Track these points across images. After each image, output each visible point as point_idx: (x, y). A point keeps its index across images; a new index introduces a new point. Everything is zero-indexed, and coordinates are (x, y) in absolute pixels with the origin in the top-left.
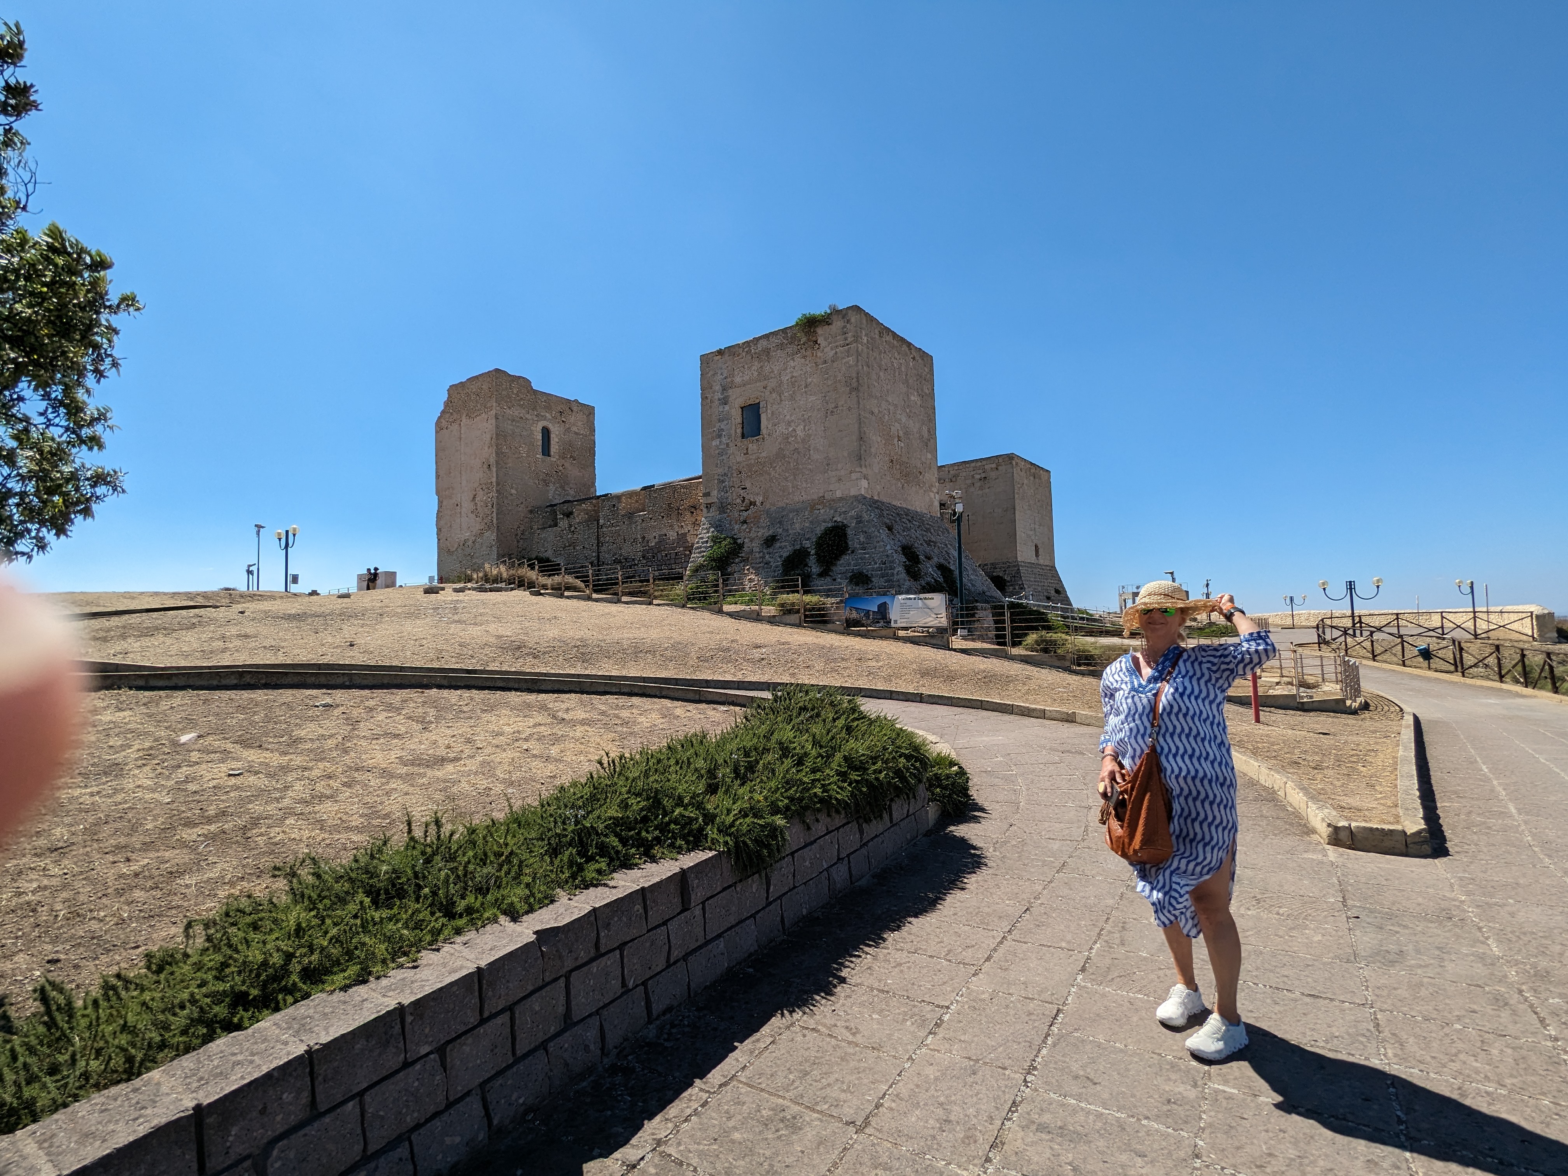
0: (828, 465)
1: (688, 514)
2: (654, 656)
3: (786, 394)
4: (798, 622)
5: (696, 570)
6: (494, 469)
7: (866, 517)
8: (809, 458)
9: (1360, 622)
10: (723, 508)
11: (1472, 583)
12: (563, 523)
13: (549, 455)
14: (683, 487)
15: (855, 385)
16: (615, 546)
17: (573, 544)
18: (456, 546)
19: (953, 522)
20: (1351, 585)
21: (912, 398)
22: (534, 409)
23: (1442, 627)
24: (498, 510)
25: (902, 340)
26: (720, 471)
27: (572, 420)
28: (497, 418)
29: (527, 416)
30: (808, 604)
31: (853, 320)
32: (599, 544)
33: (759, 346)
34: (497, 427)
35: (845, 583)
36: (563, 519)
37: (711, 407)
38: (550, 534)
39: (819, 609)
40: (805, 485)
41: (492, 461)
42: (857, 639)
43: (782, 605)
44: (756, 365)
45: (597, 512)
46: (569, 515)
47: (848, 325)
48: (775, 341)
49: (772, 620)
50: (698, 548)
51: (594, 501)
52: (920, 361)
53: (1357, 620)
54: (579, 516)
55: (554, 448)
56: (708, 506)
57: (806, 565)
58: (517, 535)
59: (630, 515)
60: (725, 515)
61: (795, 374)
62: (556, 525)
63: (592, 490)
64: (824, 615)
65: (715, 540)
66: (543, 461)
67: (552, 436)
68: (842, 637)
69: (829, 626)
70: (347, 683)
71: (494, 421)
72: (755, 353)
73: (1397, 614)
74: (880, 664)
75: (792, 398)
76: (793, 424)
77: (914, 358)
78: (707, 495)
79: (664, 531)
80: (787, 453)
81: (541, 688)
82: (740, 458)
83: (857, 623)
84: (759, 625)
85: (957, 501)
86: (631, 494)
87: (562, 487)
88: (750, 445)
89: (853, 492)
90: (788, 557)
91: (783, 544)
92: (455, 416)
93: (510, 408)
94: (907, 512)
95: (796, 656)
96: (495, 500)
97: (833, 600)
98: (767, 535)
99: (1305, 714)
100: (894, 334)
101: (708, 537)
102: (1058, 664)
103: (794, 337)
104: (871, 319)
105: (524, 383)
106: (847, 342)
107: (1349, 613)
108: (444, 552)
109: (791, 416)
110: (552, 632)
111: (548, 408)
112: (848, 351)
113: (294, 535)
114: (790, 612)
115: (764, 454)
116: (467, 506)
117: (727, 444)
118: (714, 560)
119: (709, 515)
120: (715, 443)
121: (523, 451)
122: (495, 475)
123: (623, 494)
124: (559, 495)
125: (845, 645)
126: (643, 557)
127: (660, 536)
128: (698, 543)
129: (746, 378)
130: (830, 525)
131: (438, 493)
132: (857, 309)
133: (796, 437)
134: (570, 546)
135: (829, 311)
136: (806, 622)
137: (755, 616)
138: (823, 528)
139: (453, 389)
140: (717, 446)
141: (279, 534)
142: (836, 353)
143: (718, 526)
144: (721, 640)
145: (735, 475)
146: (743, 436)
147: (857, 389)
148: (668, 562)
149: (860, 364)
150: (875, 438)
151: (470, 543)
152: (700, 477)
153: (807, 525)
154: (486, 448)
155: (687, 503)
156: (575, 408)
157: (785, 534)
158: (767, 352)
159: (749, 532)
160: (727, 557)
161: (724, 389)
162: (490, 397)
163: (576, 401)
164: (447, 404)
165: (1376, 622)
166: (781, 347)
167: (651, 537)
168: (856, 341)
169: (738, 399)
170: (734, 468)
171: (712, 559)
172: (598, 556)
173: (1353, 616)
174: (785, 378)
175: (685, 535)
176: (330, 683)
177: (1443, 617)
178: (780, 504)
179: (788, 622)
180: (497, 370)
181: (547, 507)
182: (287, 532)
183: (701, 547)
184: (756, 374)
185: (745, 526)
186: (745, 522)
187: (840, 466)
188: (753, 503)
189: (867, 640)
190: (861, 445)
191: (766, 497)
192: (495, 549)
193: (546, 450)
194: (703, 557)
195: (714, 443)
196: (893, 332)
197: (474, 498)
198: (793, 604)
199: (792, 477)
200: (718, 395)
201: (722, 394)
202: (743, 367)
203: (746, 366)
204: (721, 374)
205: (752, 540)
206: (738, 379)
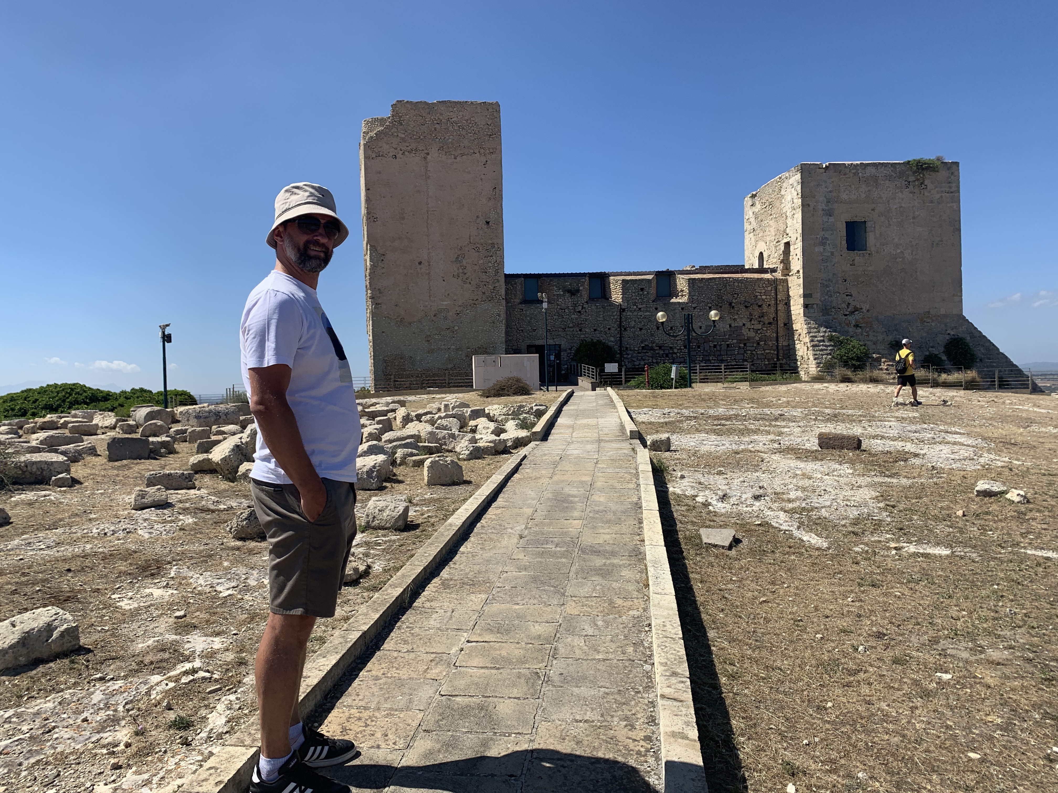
0: (933, 286)
1: (742, 308)
3: (894, 220)
8: (916, 278)
10: (826, 310)
15: (957, 227)
31: (956, 174)
33: (868, 171)
47: (952, 177)
54: (584, 294)
56: (810, 306)
60: (830, 317)
65: (835, 339)
76: (901, 247)
78: (808, 296)
80: (894, 271)
88: (857, 258)
89: (956, 311)
92: (413, 144)
98: (889, 339)
101: (822, 337)
106: (952, 190)
112: (952, 198)
115: (871, 268)
116: (444, 267)
117: (832, 253)
119: (812, 315)
128: (812, 341)
135: (937, 161)
140: (820, 252)
142: (941, 197)
143: (828, 327)
145: (840, 282)
146: (849, 248)
147: (958, 230)
154: (483, 199)
161: (829, 201)
166: (889, 178)
169: (843, 214)
174: (893, 206)
175: (739, 328)
178: (889, 314)
184: (863, 196)
187: (944, 289)
188: (858, 310)
191: (873, 306)
194: (828, 354)
195: (817, 249)
200: (821, 206)
201: (827, 206)
202: (850, 186)
203: (853, 187)
204: (826, 187)
205: (874, 343)
206: (844, 196)
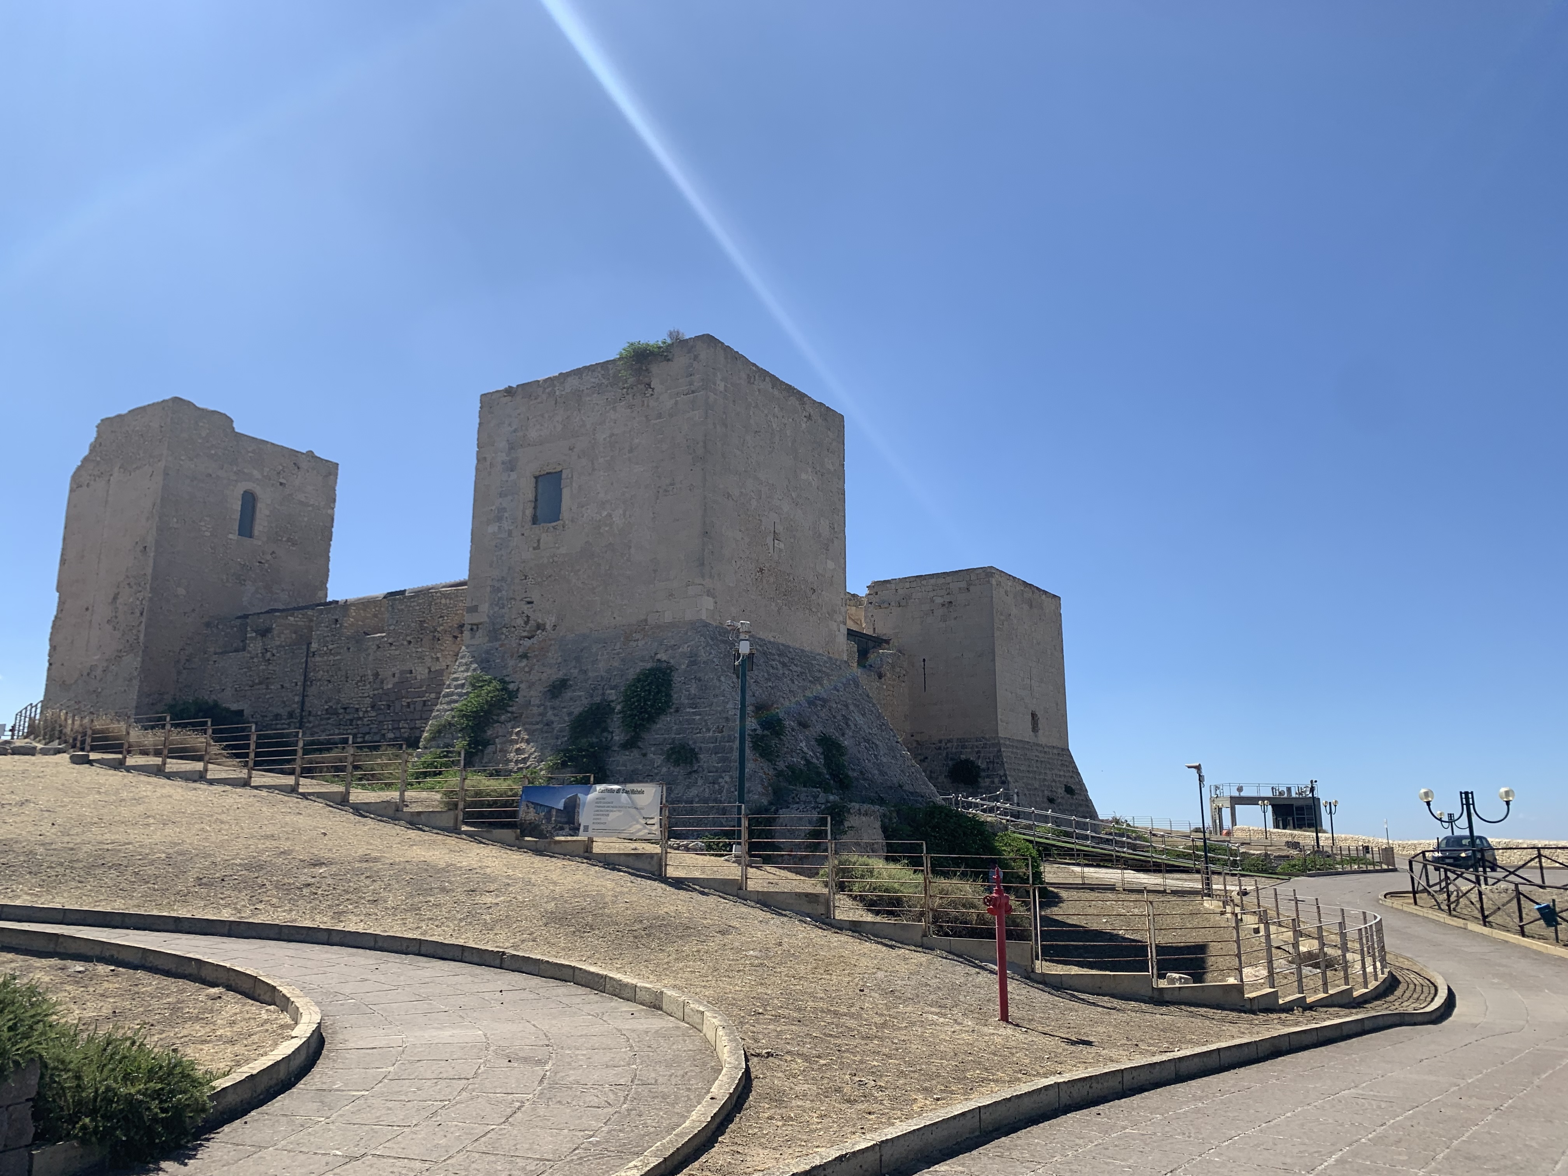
0: (655, 571)
1: (447, 638)
3: (601, 460)
5: (438, 733)
6: (152, 554)
7: (703, 655)
8: (628, 560)
10: (494, 633)
12: (255, 646)
13: (250, 536)
14: (444, 598)
15: (700, 452)
16: (330, 686)
18: (76, 676)
21: (804, 476)
22: (235, 462)
24: (150, 619)
26: (496, 573)
27: (298, 482)
28: (167, 474)
29: (220, 473)
31: (705, 356)
32: (307, 682)
33: (567, 385)
34: (166, 488)
35: (659, 760)
36: (254, 639)
37: (489, 474)
38: (232, 663)
40: (619, 601)
41: (151, 539)
44: (561, 414)
45: (311, 630)
46: (264, 632)
47: (696, 364)
48: (593, 379)
50: (448, 695)
51: (316, 611)
54: (282, 635)
55: (260, 525)
56: (474, 628)
57: (605, 730)
58: (178, 661)
59: (360, 637)
60: (497, 644)
61: (615, 431)
62: (244, 649)
63: (320, 593)
65: (476, 684)
66: (239, 545)
67: (260, 505)
71: (161, 478)
72: (560, 395)
75: (610, 466)
76: (608, 506)
78: (473, 609)
79: (409, 666)
82: (527, 554)
86: (365, 607)
87: (268, 589)
88: (544, 536)
89: (690, 616)
90: (581, 715)
91: (577, 693)
92: (103, 468)
93: (191, 459)
96: (147, 605)
98: (554, 677)
100: (775, 380)
101: (465, 679)
103: (616, 376)
104: (734, 358)
105: (222, 423)
106: (693, 388)
109: (607, 492)
111: (258, 463)
112: (693, 402)
116: (103, 611)
117: (510, 533)
118: (467, 716)
119: (475, 642)
120: (492, 529)
121: (206, 528)
122: (152, 563)
124: (260, 600)
126: (373, 707)
127: (402, 672)
129: (545, 432)
130: (647, 667)
131: (60, 589)
132: (712, 340)
133: (611, 525)
134: (260, 683)
135: (669, 341)
138: (638, 670)
139: (106, 425)
140: (496, 535)
142: (676, 403)
143: (484, 662)
145: (517, 581)
146: (535, 520)
147: (703, 459)
148: (410, 717)
149: (711, 421)
150: (732, 535)
151: (99, 671)
152: (465, 583)
153: (616, 664)
154: (144, 520)
155: (448, 624)
156: (304, 465)
157: (582, 677)
158: (582, 396)
159: (529, 672)
160: (488, 713)
161: (512, 447)
162: (161, 441)
163: (308, 453)
164: (93, 448)
166: (598, 388)
167: (388, 674)
168: (707, 387)
170: (518, 569)
171: (464, 714)
172: (301, 701)
174: (601, 437)
175: (437, 673)
180: (176, 400)
181: (237, 618)
183: (452, 694)
184: (559, 427)
185: (524, 662)
186: (525, 656)
187: (672, 574)
188: (540, 627)
190: (705, 544)
193: (246, 527)
194: (452, 709)
195: (490, 529)
196: (770, 375)
197: (115, 598)
199: (601, 587)
200: (503, 457)
201: (508, 455)
202: (542, 415)
203: (546, 415)
204: (510, 425)
205: (531, 686)
206: (533, 434)
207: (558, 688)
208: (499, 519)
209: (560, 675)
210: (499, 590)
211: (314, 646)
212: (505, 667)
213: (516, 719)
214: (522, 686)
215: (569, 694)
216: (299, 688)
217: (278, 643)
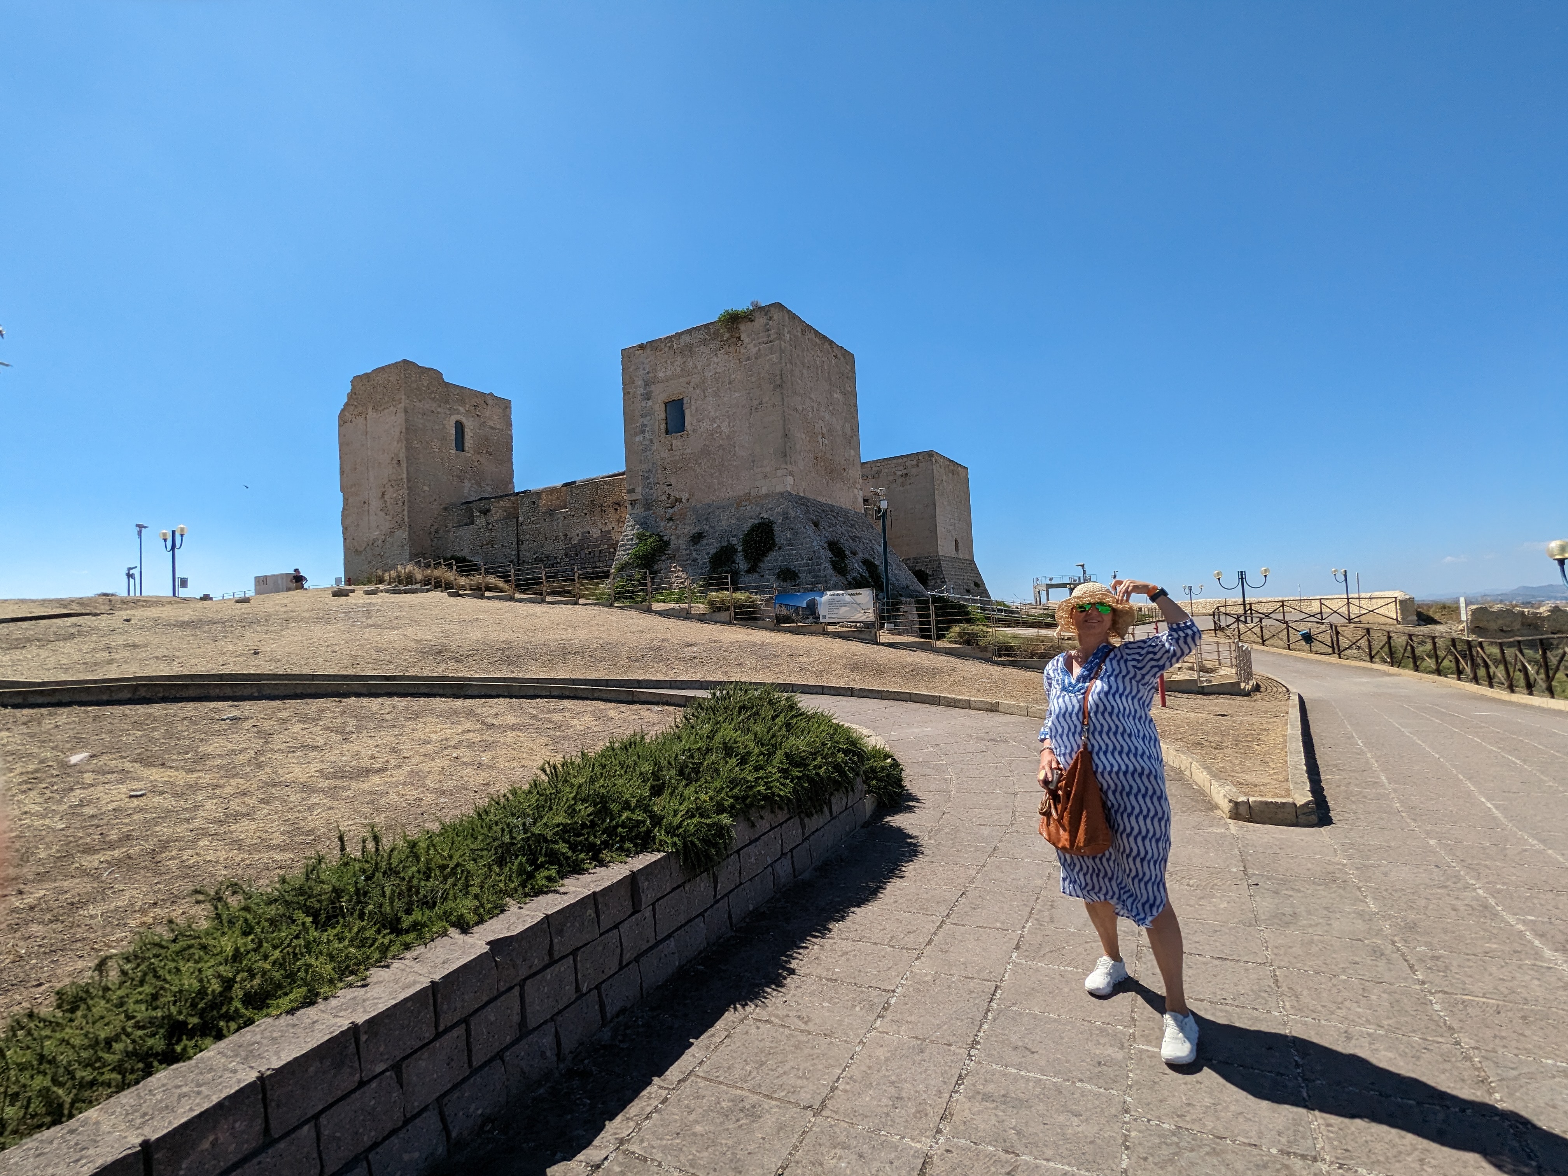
0: (753, 461)
1: (611, 510)
2: (583, 657)
3: (710, 390)
4: (728, 619)
5: (621, 569)
6: (404, 465)
7: (792, 513)
8: (734, 455)
9: (1251, 609)
11: (1345, 571)
12: (480, 521)
13: (463, 451)
14: (605, 483)
15: (778, 383)
16: (535, 544)
17: (491, 543)
18: (364, 545)
19: (878, 518)
20: (1242, 575)
21: (835, 396)
22: (447, 402)
23: (1321, 613)
24: (409, 507)
25: (824, 337)
26: (644, 467)
27: (488, 414)
28: (406, 412)
29: (439, 410)
30: (738, 601)
31: (775, 317)
32: (519, 542)
33: (682, 341)
34: (407, 420)
35: (773, 578)
36: (479, 516)
37: (633, 402)
38: (466, 532)
39: (749, 606)
40: (730, 482)
41: (402, 456)
42: (788, 635)
43: (711, 603)
44: (679, 360)
45: (516, 509)
46: (486, 512)
47: (771, 322)
48: (699, 336)
49: (702, 618)
50: (623, 545)
51: (513, 498)
52: (842, 359)
53: (1248, 607)
54: (497, 513)
55: (468, 443)
56: (633, 503)
57: (734, 562)
58: (430, 533)
59: (551, 512)
60: (650, 512)
61: (718, 370)
62: (472, 523)
63: (510, 486)
64: (753, 612)
65: (640, 537)
66: (457, 457)
67: (466, 430)
68: (773, 634)
69: (760, 623)
70: (256, 694)
71: (403, 414)
72: (678, 348)
73: (1283, 602)
74: (812, 659)
75: (716, 394)
76: (717, 420)
77: (836, 356)
78: (631, 491)
79: (587, 529)
80: (711, 449)
81: (467, 693)
82: (665, 454)
83: (787, 619)
84: (689, 624)
85: (882, 498)
86: (552, 491)
87: (478, 484)
88: (675, 441)
89: (779, 489)
90: (716, 554)
91: (710, 541)
92: (360, 409)
93: (420, 401)
94: (832, 508)
95: (727, 654)
96: (406, 497)
97: (763, 597)
98: (694, 531)
99: (1205, 697)
100: (816, 332)
101: (633, 535)
102: (980, 655)
103: (717, 333)
104: (793, 317)
105: (435, 375)
106: (770, 339)
107: (1241, 600)
108: (352, 553)
109: (716, 411)
110: (475, 635)
111: (462, 401)
112: (771, 348)
113: (182, 535)
114: (719, 609)
115: (689, 451)
116: (375, 504)
117: (651, 441)
118: (639, 558)
119: (634, 512)
120: (639, 438)
121: (435, 446)
122: (405, 471)
123: (543, 491)
124: (475, 492)
125: (776, 641)
126: (566, 555)
127: (583, 533)
128: (623, 540)
129: (669, 373)
130: (756, 522)
131: (342, 489)
132: (779, 306)
133: (721, 432)
134: (487, 544)
135: (751, 308)
136: (736, 619)
137: (684, 614)
138: (750, 525)
139: (358, 381)
140: (640, 442)
141: (164, 534)
142: (759, 350)
143: (643, 523)
144: (652, 640)
145: (659, 471)
146: (667, 432)
147: (780, 386)
148: (592, 560)
149: (783, 361)
150: (800, 436)
151: (380, 542)
152: (623, 474)
153: (733, 522)
154: (395, 443)
155: (611, 500)
156: (490, 402)
157: (711, 531)
158: (690, 347)
159: (675, 529)
160: (653, 555)
161: (647, 384)
162: (398, 390)
163: (491, 394)
164: (351, 396)
165: (1264, 609)
166: (704, 342)
167: (574, 534)
168: (779, 338)
169: (661, 395)
170: (659, 464)
171: (637, 557)
172: (519, 555)
173: (1244, 604)
174: (708, 374)
175: (609, 532)
176: (237, 694)
177: (1321, 604)
178: (707, 501)
179: (718, 619)
180: (405, 361)
181: (462, 504)
182: (173, 532)
183: (626, 545)
184: (679, 369)
185: (671, 523)
186: (671, 519)
187: (765, 462)
188: (679, 500)
189: (797, 636)
190: (785, 443)
191: (692, 494)
192: (407, 548)
193: (460, 445)
194: (628, 554)
195: (637, 439)
196: (814, 330)
197: (383, 495)
198: (723, 602)
199: (717, 474)
200: (641, 391)
201: (645, 389)
202: (666, 362)
203: (669, 362)
204: (644, 369)
205: (678, 537)
206: (661, 375)
207: (697, 538)
208: (643, 432)
209: (697, 530)
210: (648, 478)
211: (521, 519)
212: (658, 527)
213: (672, 558)
214: (672, 538)
215: (705, 542)
216: (514, 545)
217: (495, 518)
